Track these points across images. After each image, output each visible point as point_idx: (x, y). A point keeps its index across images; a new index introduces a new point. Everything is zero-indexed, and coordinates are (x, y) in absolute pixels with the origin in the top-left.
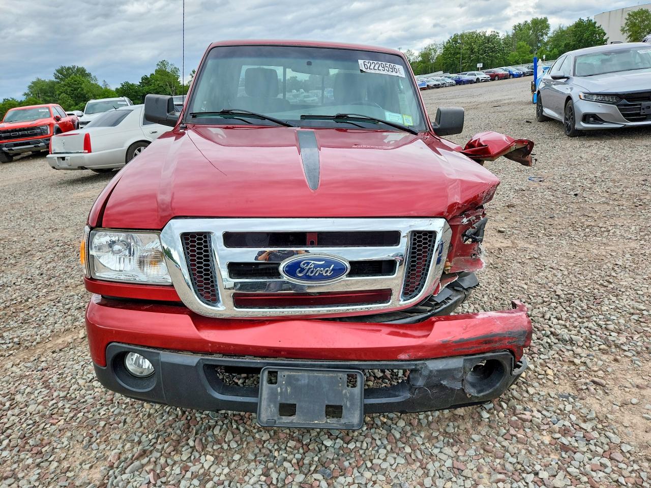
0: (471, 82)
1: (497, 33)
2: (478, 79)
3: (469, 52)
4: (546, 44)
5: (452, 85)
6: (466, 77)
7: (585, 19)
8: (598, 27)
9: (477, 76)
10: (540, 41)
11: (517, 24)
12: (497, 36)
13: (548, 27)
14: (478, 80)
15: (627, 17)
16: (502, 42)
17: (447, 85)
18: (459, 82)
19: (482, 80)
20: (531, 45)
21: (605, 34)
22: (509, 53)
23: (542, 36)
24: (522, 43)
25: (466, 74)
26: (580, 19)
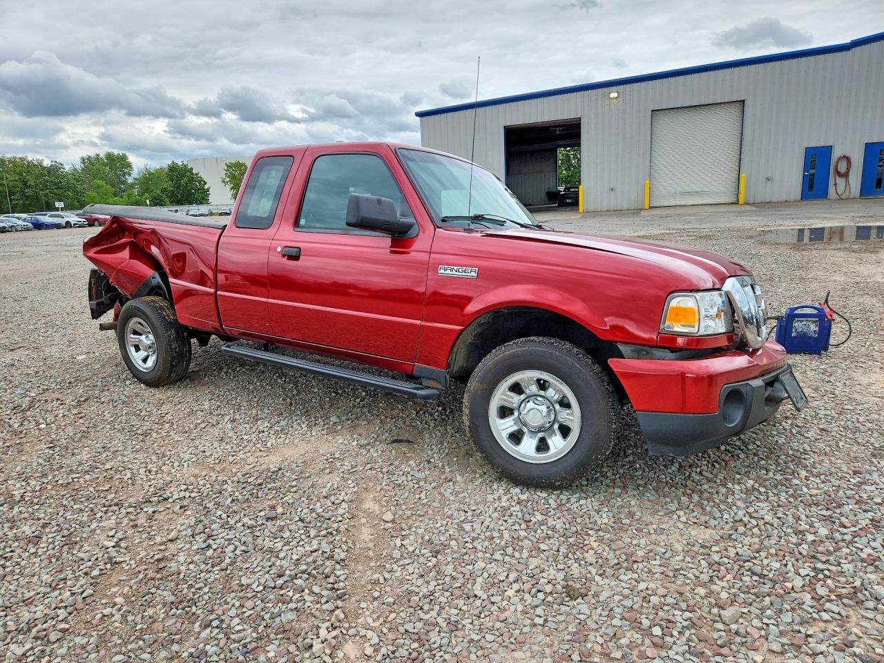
0: (58, 226)
1: (61, 164)
2: (68, 223)
3: (20, 185)
4: (132, 186)
5: (28, 230)
6: (46, 218)
7: (180, 163)
8: (196, 175)
9: (66, 219)
10: (123, 182)
11: (85, 156)
12: (60, 168)
13: (129, 166)
14: (68, 225)
15: (226, 168)
16: (69, 177)
17: (19, 228)
18: (38, 226)
19: (75, 224)
20: (113, 186)
21: (206, 183)
22: (84, 193)
23: (124, 176)
24: (99, 182)
25: (46, 215)
26: (173, 162)
